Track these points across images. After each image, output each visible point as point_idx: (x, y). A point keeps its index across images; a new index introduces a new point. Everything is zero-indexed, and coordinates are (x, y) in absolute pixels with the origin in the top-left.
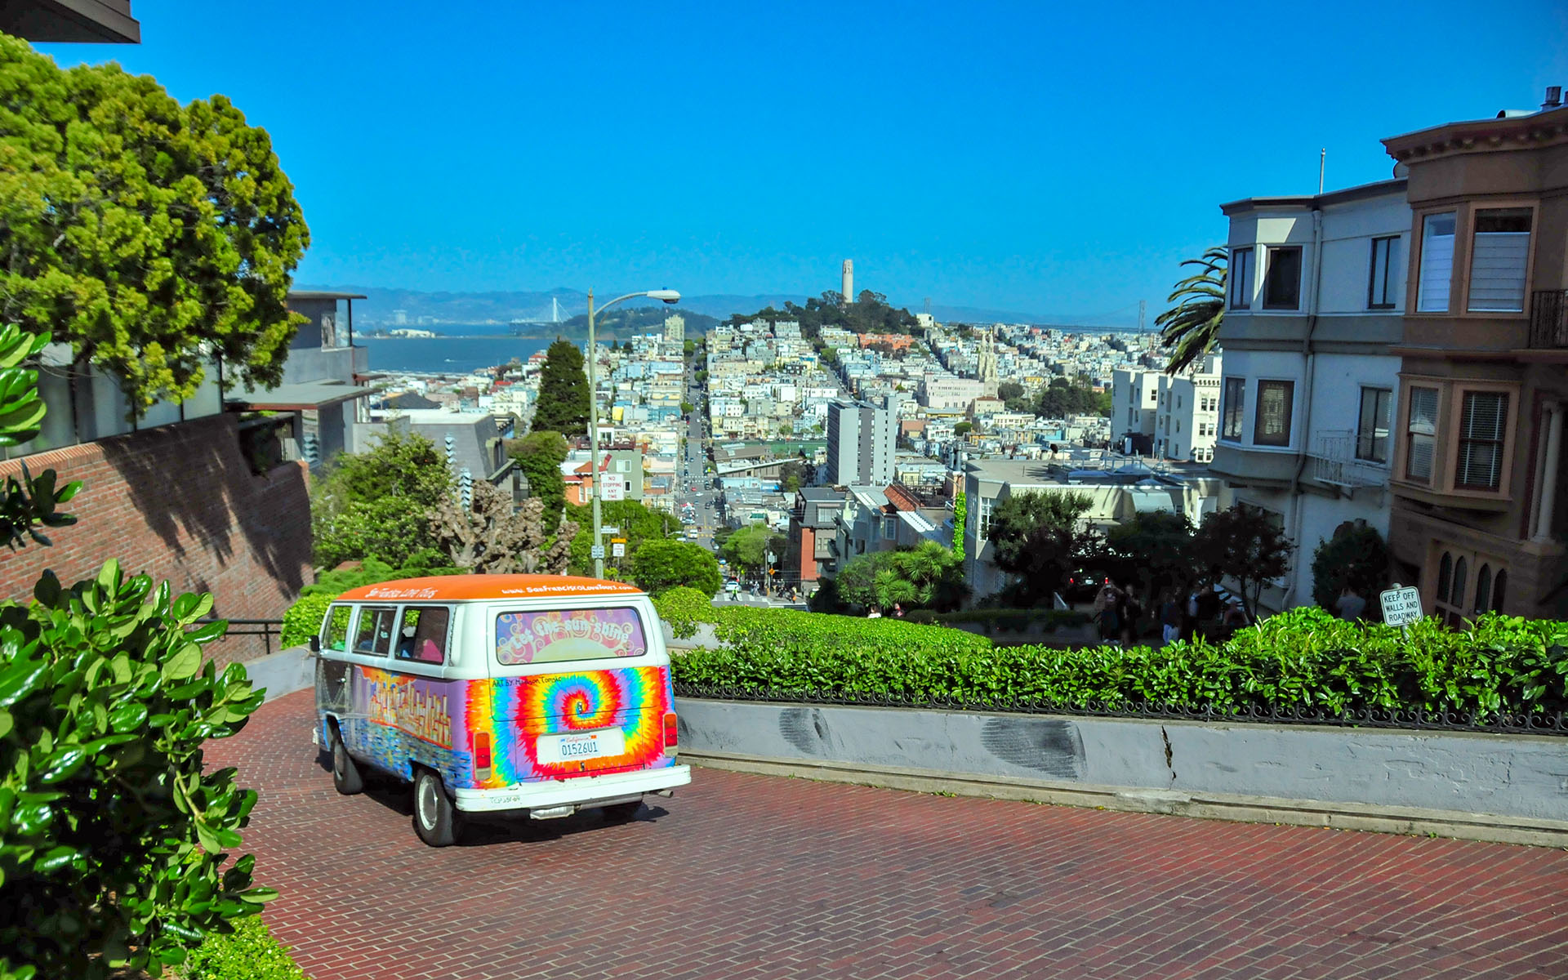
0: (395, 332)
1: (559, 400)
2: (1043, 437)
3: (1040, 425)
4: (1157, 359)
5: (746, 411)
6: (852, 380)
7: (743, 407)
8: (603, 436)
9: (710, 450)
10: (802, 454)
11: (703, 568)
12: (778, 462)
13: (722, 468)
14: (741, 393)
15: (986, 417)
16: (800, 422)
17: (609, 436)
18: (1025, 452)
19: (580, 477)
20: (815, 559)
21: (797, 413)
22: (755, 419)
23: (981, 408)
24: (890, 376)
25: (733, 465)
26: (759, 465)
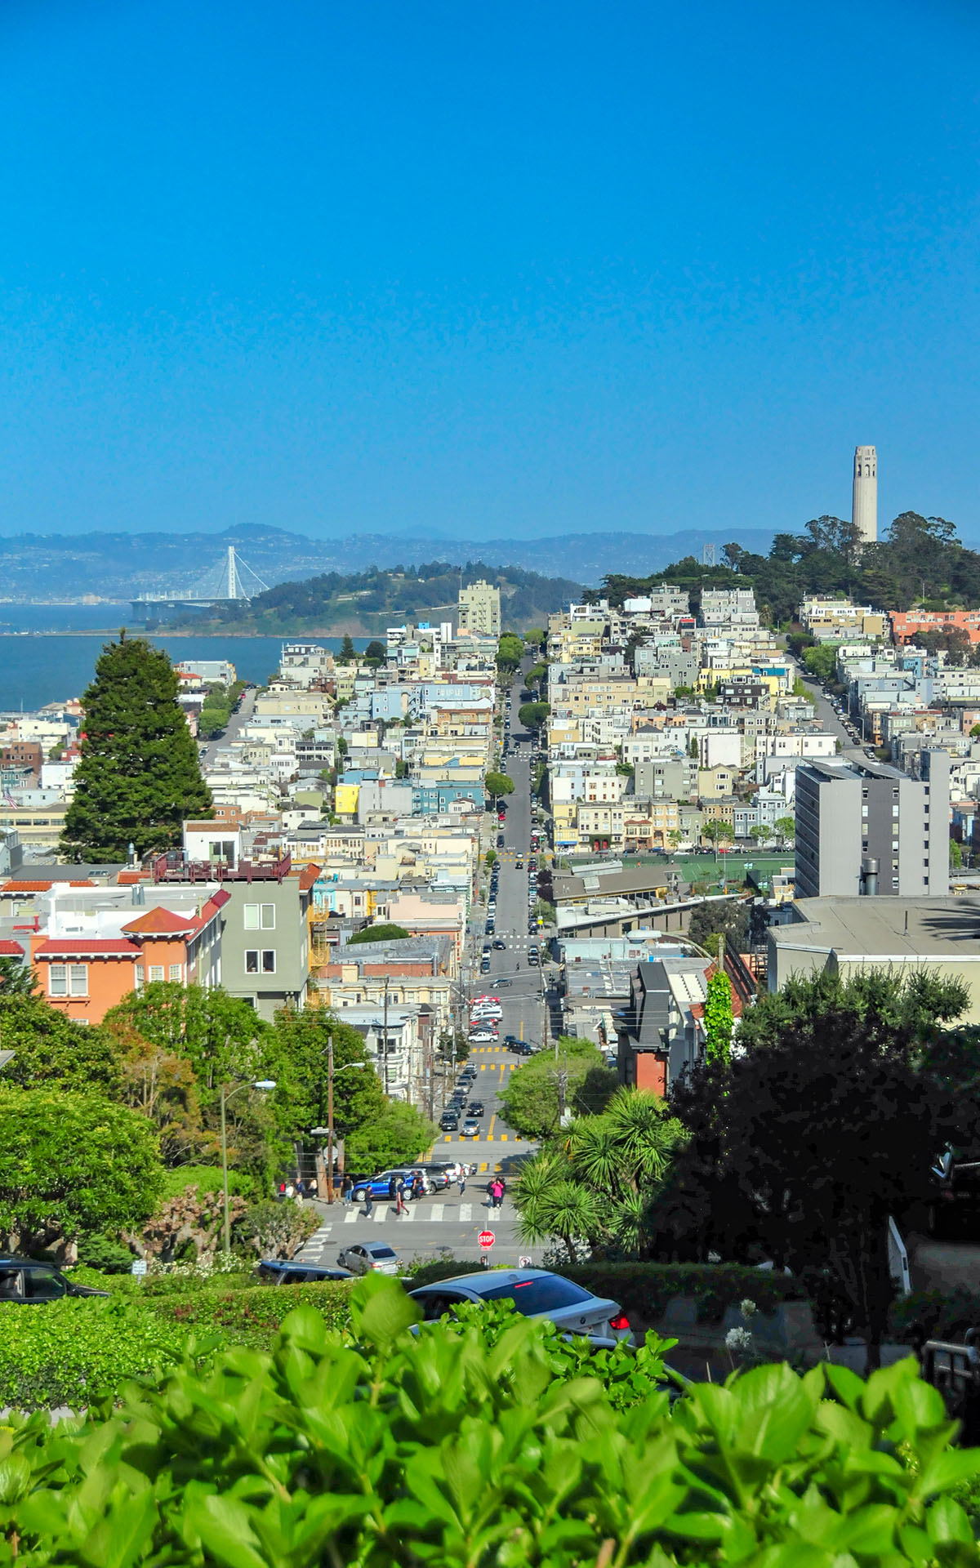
1: (123, 772)
5: (631, 790)
6: (870, 717)
7: (624, 780)
8: (216, 851)
9: (545, 877)
10: (750, 882)
11: (108, 1160)
12: (692, 901)
13: (566, 917)
14: (619, 749)
16: (751, 811)
17: (228, 849)
19: (135, 942)
21: (744, 793)
22: (648, 807)
24: (963, 705)
25: (592, 909)
26: (648, 909)
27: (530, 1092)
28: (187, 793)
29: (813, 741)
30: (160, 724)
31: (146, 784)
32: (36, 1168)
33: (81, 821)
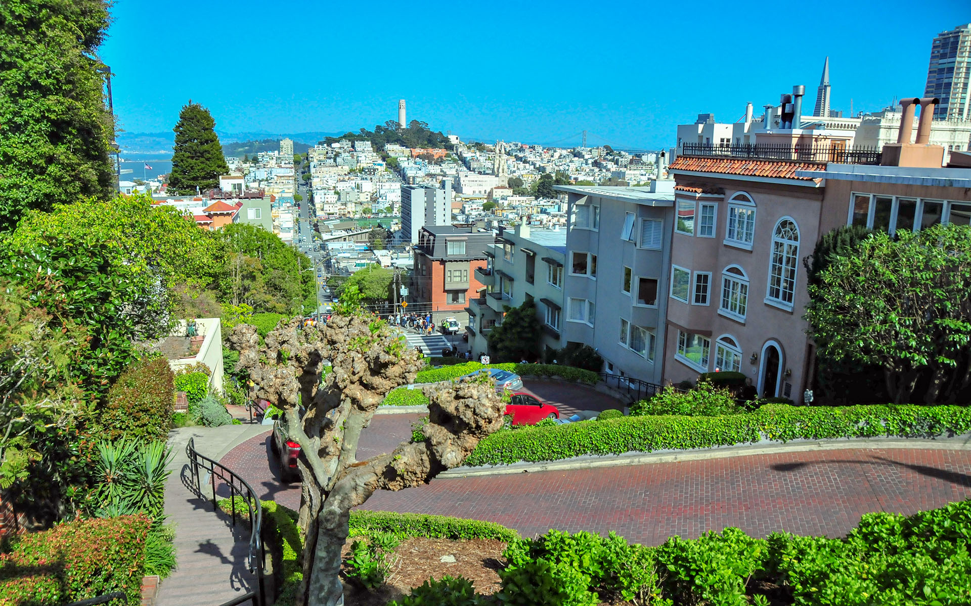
1: (192, 158)
2: (546, 209)
3: (542, 203)
4: (604, 163)
5: (339, 199)
6: (409, 178)
7: (337, 196)
8: (234, 187)
9: (316, 225)
10: (379, 226)
12: (364, 231)
13: (325, 236)
14: (334, 187)
15: (502, 199)
16: (377, 205)
17: (239, 186)
18: (538, 219)
20: (445, 291)
21: (374, 199)
22: (345, 204)
23: (497, 194)
24: (435, 175)
25: (334, 234)
26: (351, 234)
27: (372, 282)
28: (219, 166)
29: (393, 184)
30: (207, 138)
31: (202, 163)
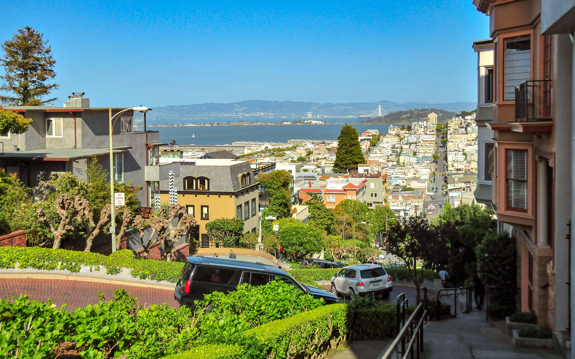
0: (285, 123)
1: (346, 153)
5: (466, 159)
7: (464, 157)
8: (365, 171)
9: (446, 178)
11: (312, 239)
13: (450, 187)
14: (463, 150)
17: (367, 171)
19: (345, 190)
22: (470, 163)
25: (456, 185)
28: (359, 158)
31: (351, 156)
32: (297, 240)
33: (337, 164)
